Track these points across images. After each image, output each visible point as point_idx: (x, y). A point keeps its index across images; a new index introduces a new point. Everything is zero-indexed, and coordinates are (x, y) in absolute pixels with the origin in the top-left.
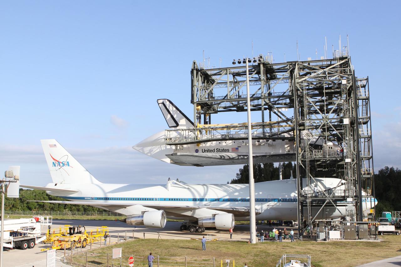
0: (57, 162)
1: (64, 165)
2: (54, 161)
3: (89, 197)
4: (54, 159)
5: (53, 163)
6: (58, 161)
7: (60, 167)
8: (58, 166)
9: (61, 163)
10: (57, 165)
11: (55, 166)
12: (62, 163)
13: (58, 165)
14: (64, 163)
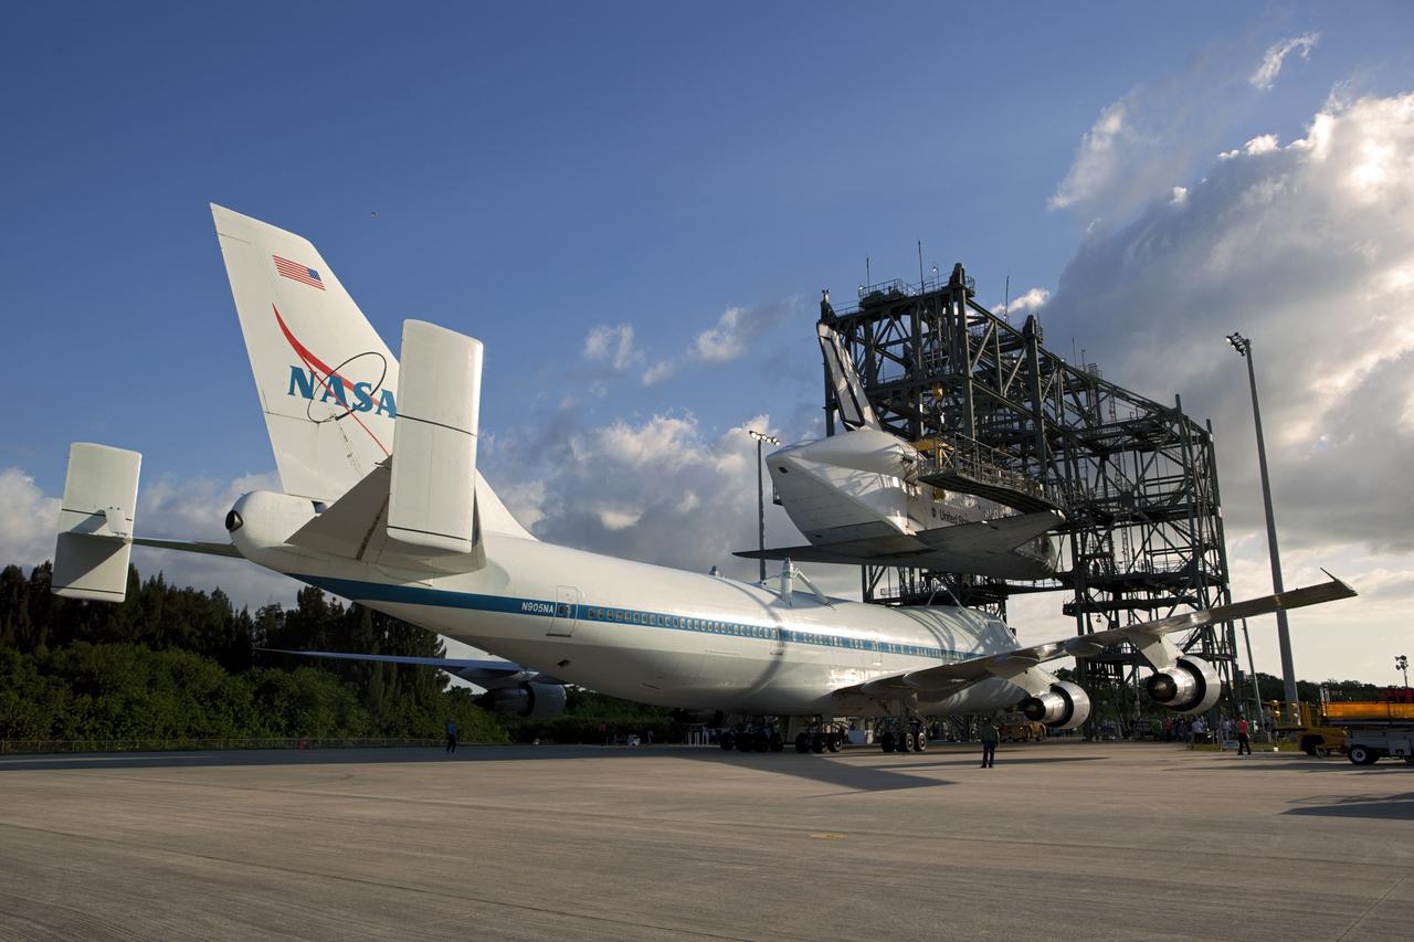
0: (322, 375)
1: (367, 403)
2: (299, 363)
3: (550, 603)
4: (302, 352)
5: (297, 374)
6: (330, 373)
7: (342, 410)
8: (332, 400)
9: (349, 385)
10: (319, 392)
11: (308, 392)
12: (357, 389)
13: (328, 393)
14: (365, 389)
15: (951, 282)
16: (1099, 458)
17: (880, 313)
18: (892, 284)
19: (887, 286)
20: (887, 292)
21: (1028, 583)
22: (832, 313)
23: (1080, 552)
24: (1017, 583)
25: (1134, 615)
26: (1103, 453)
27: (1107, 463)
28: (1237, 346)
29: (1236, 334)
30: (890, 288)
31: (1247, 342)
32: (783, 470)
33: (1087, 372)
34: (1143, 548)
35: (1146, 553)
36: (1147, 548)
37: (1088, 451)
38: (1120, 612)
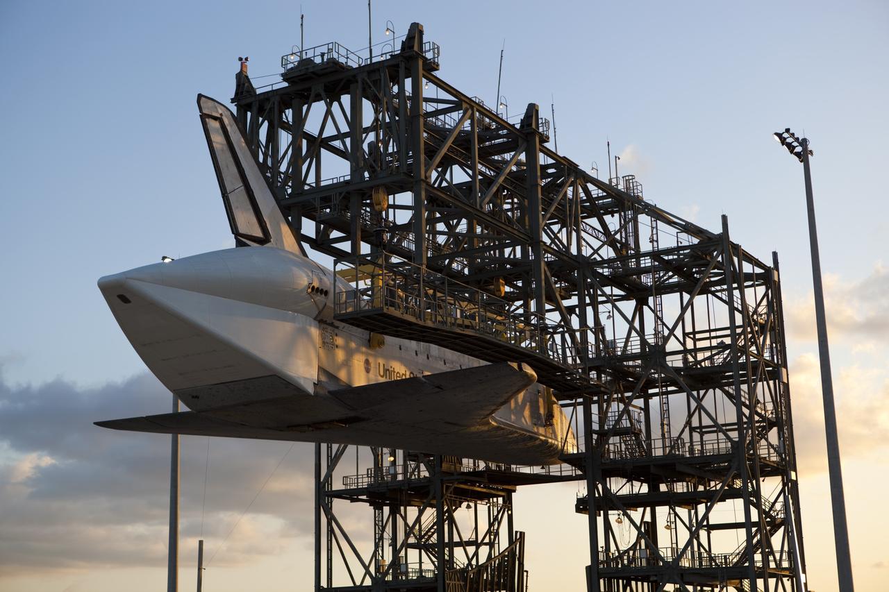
15: (403, 49)
16: (633, 303)
17: (309, 89)
18: (325, 50)
19: (318, 52)
20: (318, 60)
21: (537, 470)
22: (251, 90)
23: (596, 427)
24: (526, 470)
25: (676, 514)
26: (640, 295)
27: (645, 308)
28: (791, 148)
29: (787, 130)
30: (322, 55)
31: (804, 143)
32: (124, 299)
33: (621, 187)
34: (689, 423)
35: (692, 430)
36: (695, 423)
37: (617, 291)
38: (659, 509)
